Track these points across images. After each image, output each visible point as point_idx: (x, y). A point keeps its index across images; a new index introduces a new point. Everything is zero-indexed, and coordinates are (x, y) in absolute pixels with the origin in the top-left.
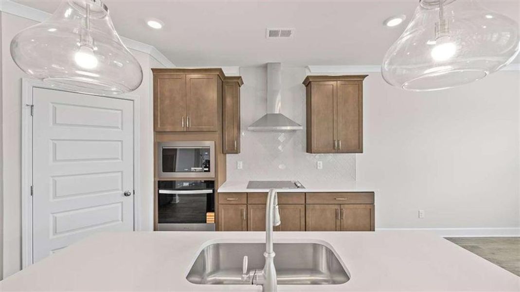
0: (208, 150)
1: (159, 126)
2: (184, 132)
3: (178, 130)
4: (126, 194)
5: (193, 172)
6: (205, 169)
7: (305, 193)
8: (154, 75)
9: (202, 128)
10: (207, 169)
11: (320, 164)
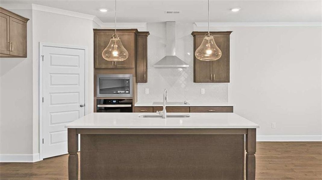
0: (128, 80)
1: (97, 65)
2: (113, 68)
3: (110, 67)
4: (81, 106)
5: (119, 93)
6: (127, 92)
7: (190, 107)
8: (94, 32)
9: (125, 66)
10: (128, 92)
11: (203, 91)
